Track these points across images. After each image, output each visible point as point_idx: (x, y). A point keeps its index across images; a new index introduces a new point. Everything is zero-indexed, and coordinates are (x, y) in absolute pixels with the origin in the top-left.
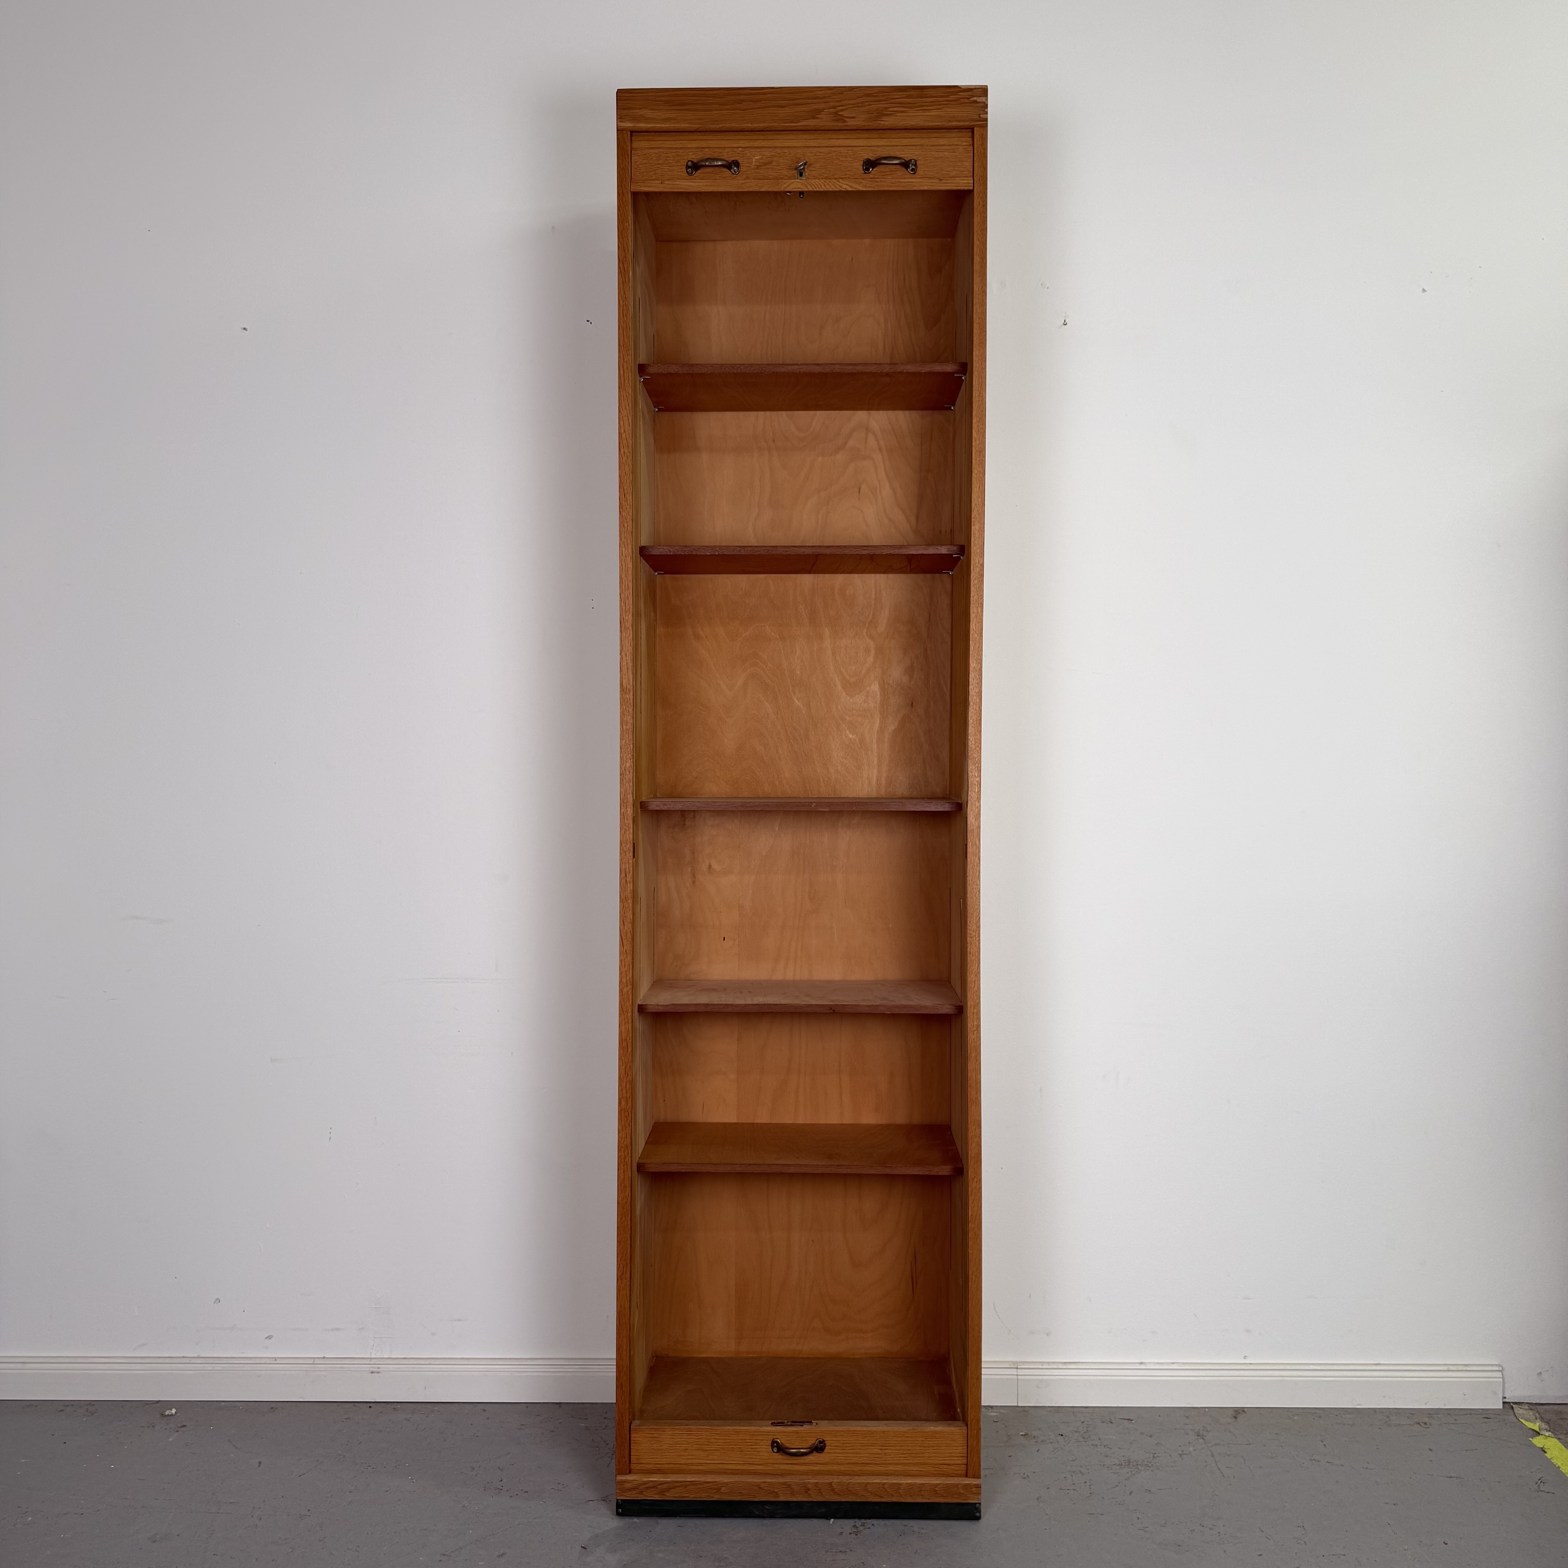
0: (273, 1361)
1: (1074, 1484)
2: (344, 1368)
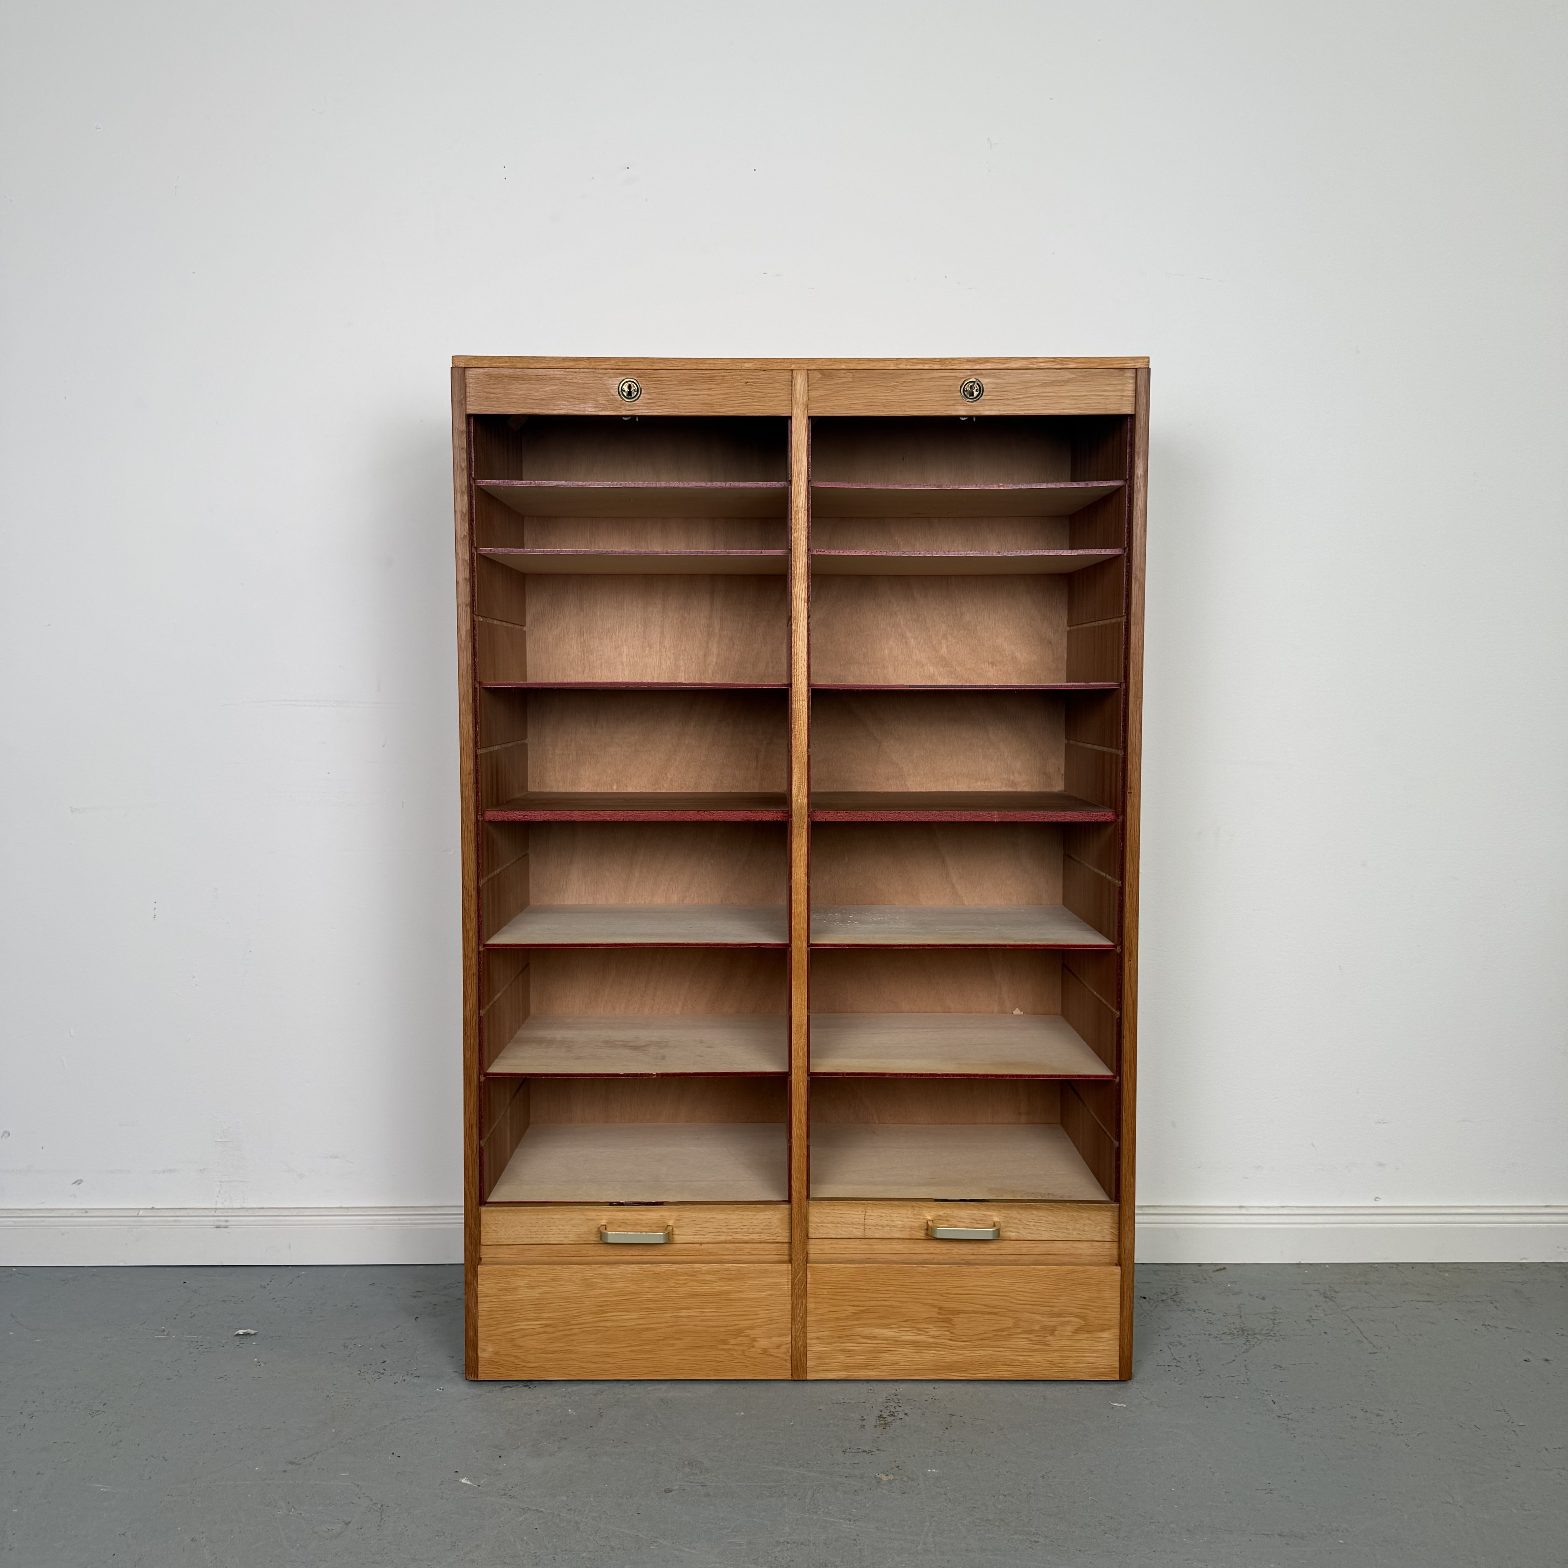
0: (82, 1213)
2: (180, 1221)
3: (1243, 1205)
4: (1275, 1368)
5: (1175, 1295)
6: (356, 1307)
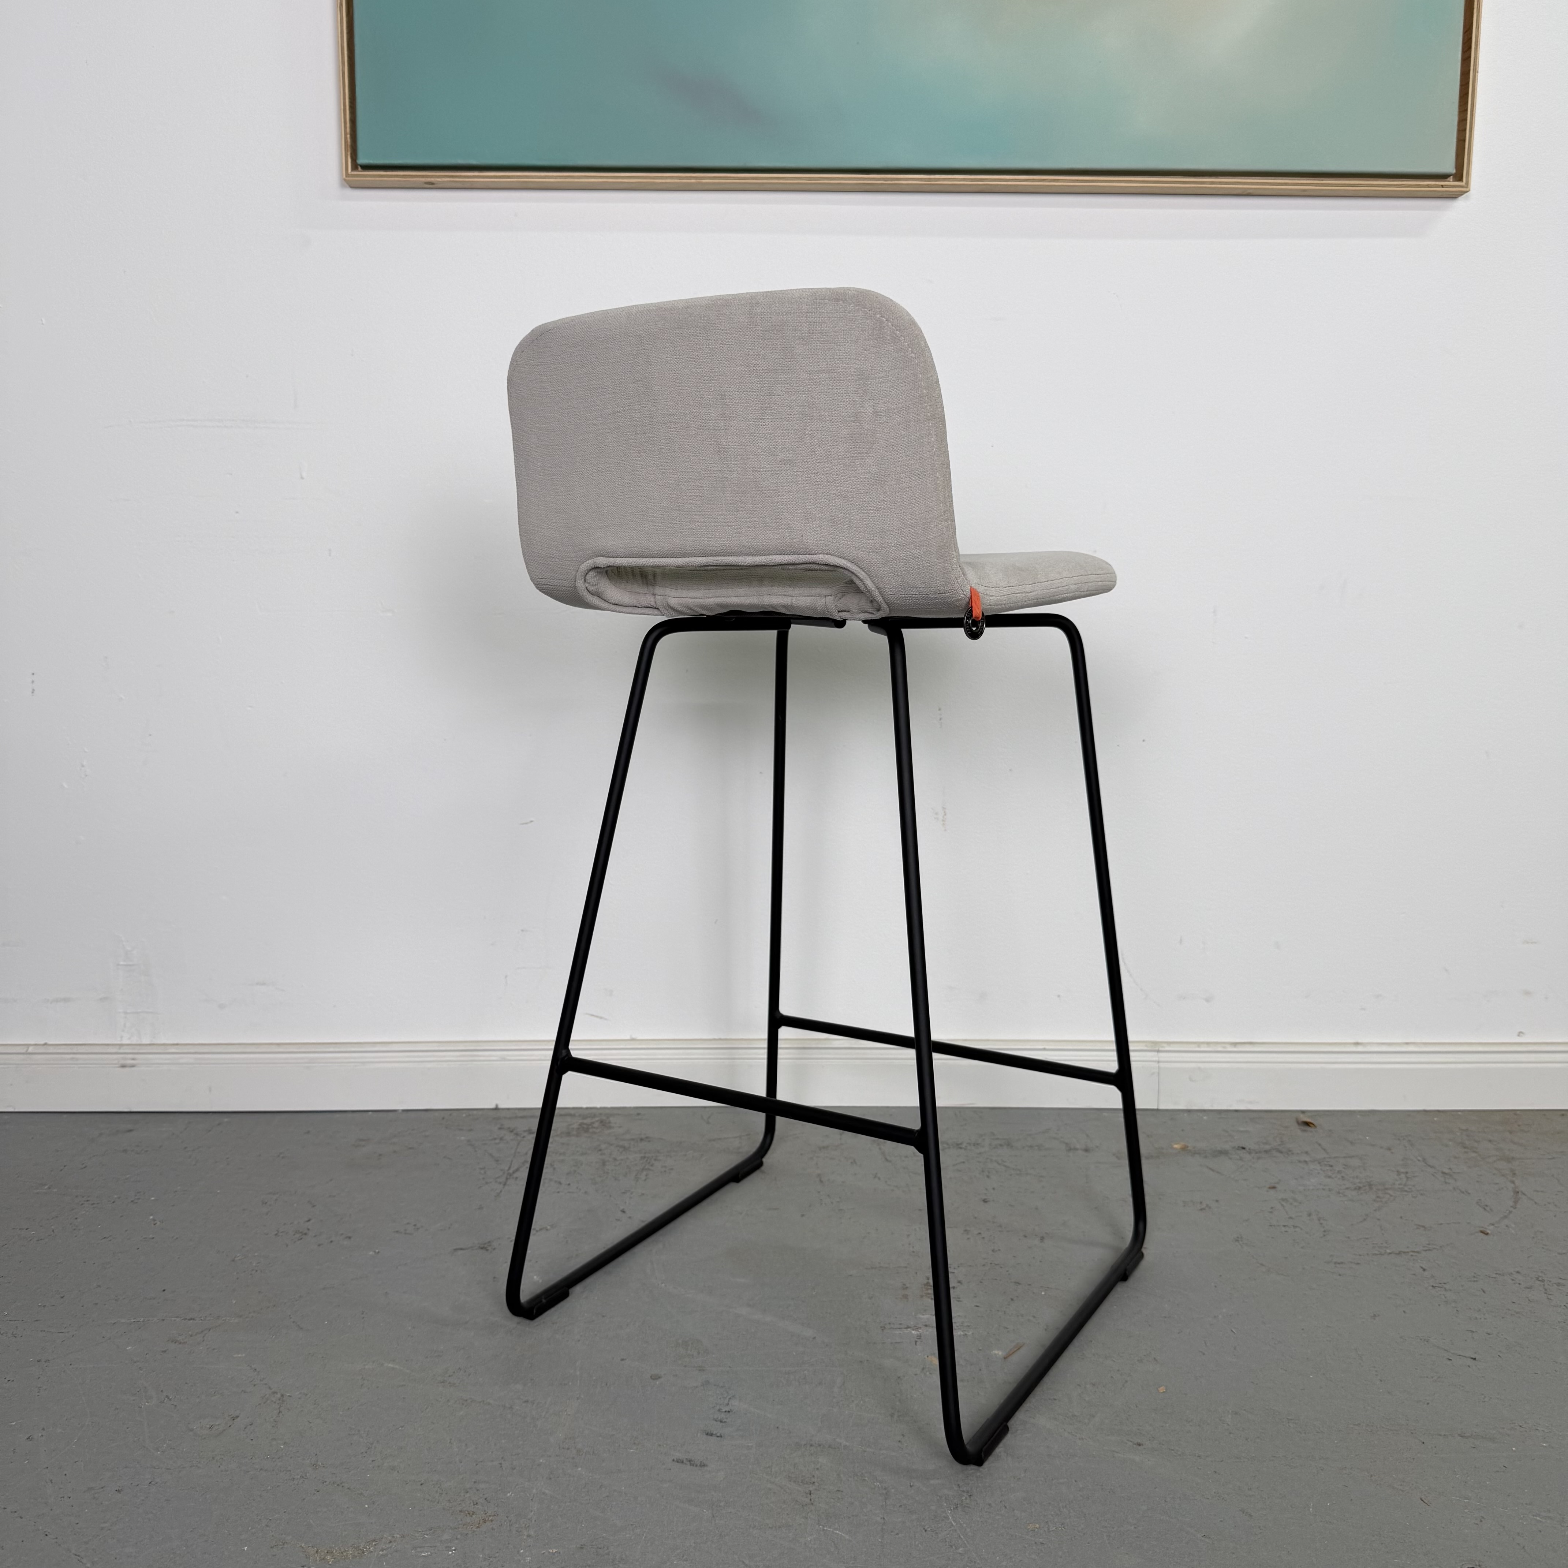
1: (1291, 1218)
2: (77, 1059)
3: (1360, 1041)
4: (1418, 1228)
5: (1279, 1145)
6: (283, 1158)
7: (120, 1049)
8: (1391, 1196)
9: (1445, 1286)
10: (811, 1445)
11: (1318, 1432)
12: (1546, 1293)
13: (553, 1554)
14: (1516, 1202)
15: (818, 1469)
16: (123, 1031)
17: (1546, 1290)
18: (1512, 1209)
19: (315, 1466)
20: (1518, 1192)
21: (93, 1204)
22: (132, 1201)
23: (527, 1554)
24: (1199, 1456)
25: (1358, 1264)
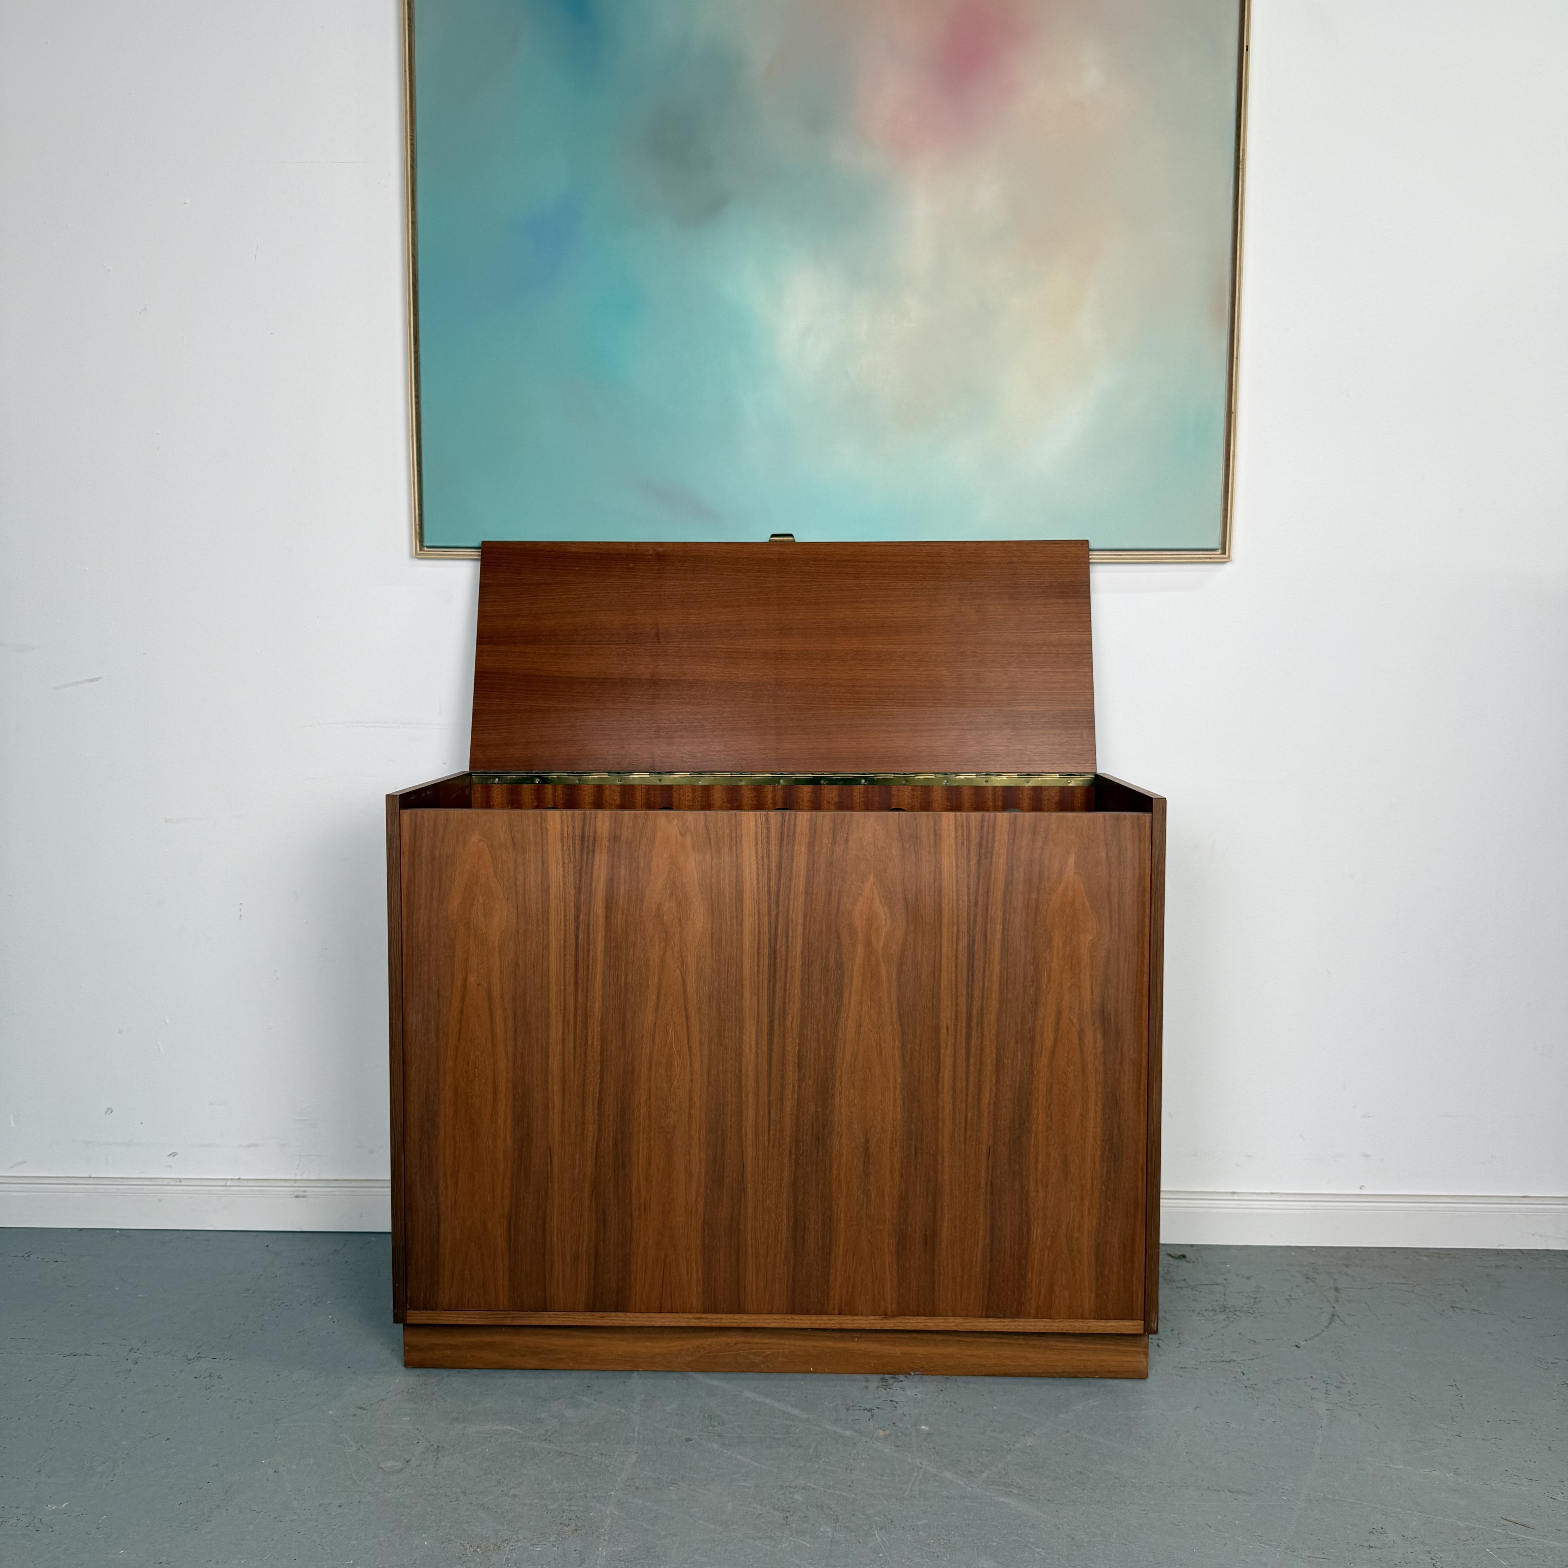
0: (177, 1182)
2: (263, 1191)
7: (295, 1183)
8: (1238, 1316)
9: (1255, 1386)
10: (790, 1487)
11: (1133, 1487)
12: (1326, 1393)
13: (620, 1551)
14: (1330, 1324)
15: (793, 1502)
16: (297, 1169)
17: (1327, 1390)
18: (1325, 1329)
19: (464, 1493)
20: (1334, 1315)
21: (287, 1306)
22: (315, 1304)
23: (604, 1550)
24: (1049, 1500)
25: (1197, 1368)
